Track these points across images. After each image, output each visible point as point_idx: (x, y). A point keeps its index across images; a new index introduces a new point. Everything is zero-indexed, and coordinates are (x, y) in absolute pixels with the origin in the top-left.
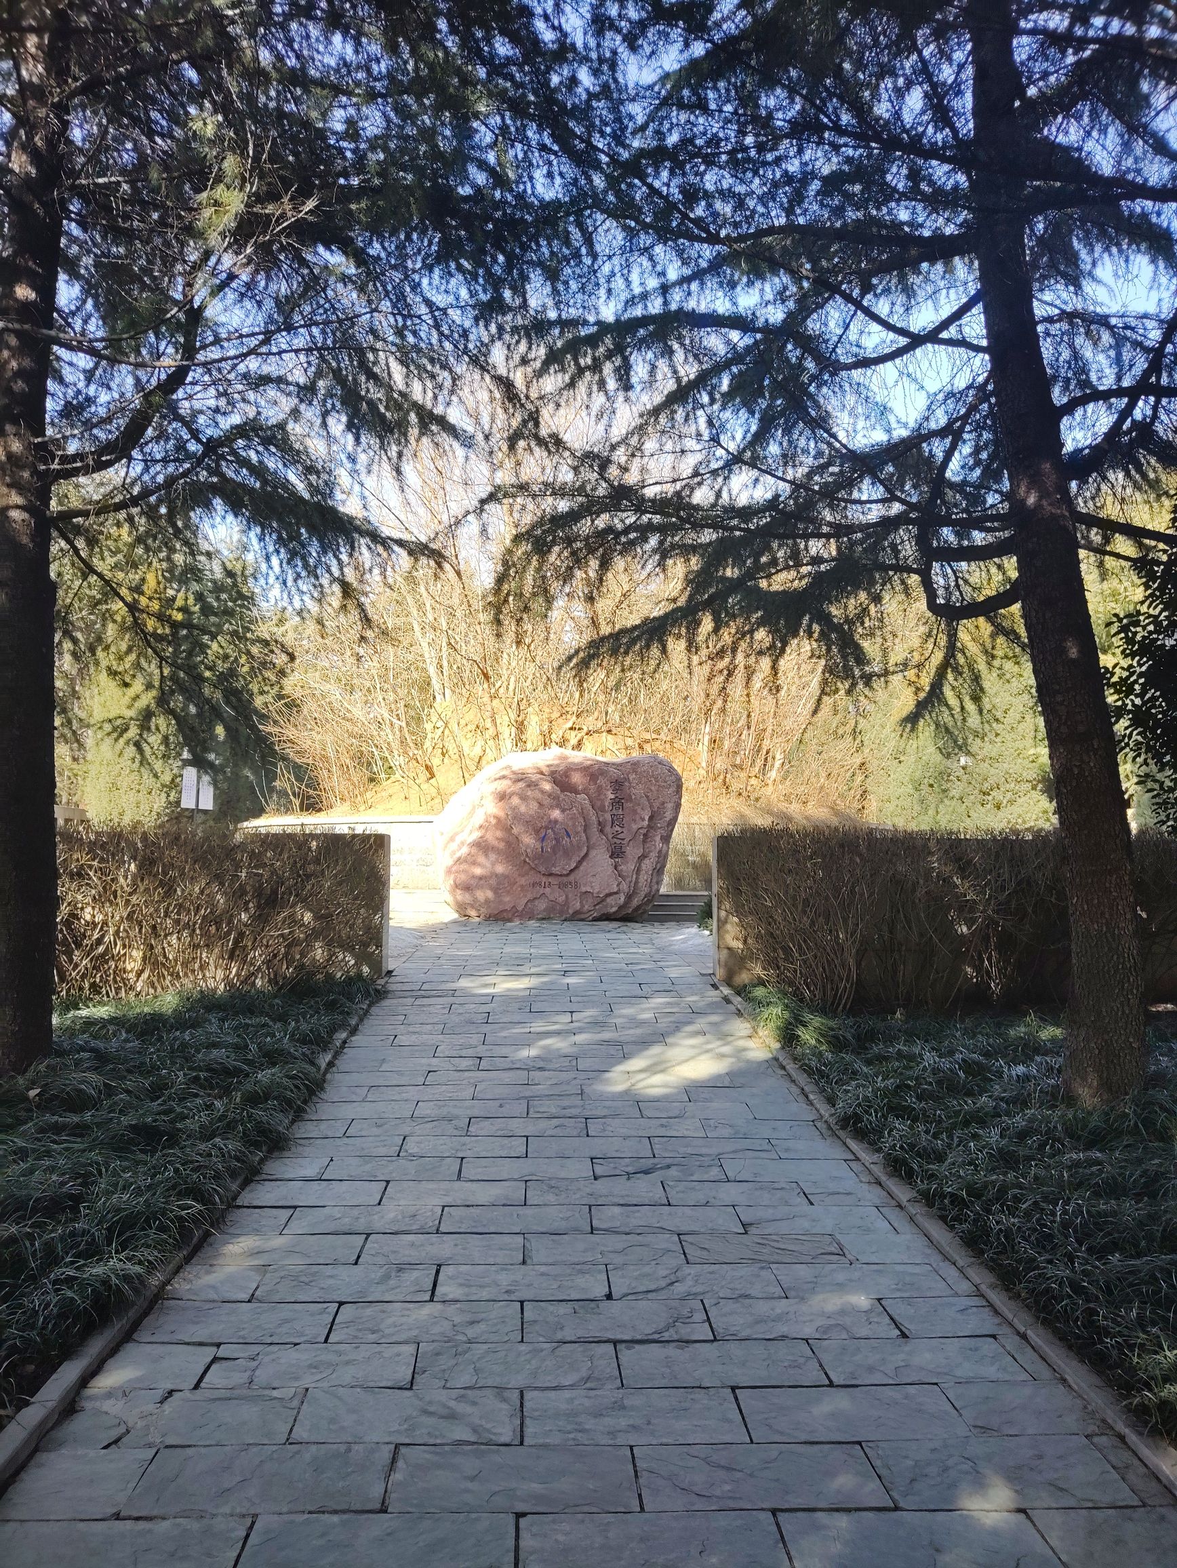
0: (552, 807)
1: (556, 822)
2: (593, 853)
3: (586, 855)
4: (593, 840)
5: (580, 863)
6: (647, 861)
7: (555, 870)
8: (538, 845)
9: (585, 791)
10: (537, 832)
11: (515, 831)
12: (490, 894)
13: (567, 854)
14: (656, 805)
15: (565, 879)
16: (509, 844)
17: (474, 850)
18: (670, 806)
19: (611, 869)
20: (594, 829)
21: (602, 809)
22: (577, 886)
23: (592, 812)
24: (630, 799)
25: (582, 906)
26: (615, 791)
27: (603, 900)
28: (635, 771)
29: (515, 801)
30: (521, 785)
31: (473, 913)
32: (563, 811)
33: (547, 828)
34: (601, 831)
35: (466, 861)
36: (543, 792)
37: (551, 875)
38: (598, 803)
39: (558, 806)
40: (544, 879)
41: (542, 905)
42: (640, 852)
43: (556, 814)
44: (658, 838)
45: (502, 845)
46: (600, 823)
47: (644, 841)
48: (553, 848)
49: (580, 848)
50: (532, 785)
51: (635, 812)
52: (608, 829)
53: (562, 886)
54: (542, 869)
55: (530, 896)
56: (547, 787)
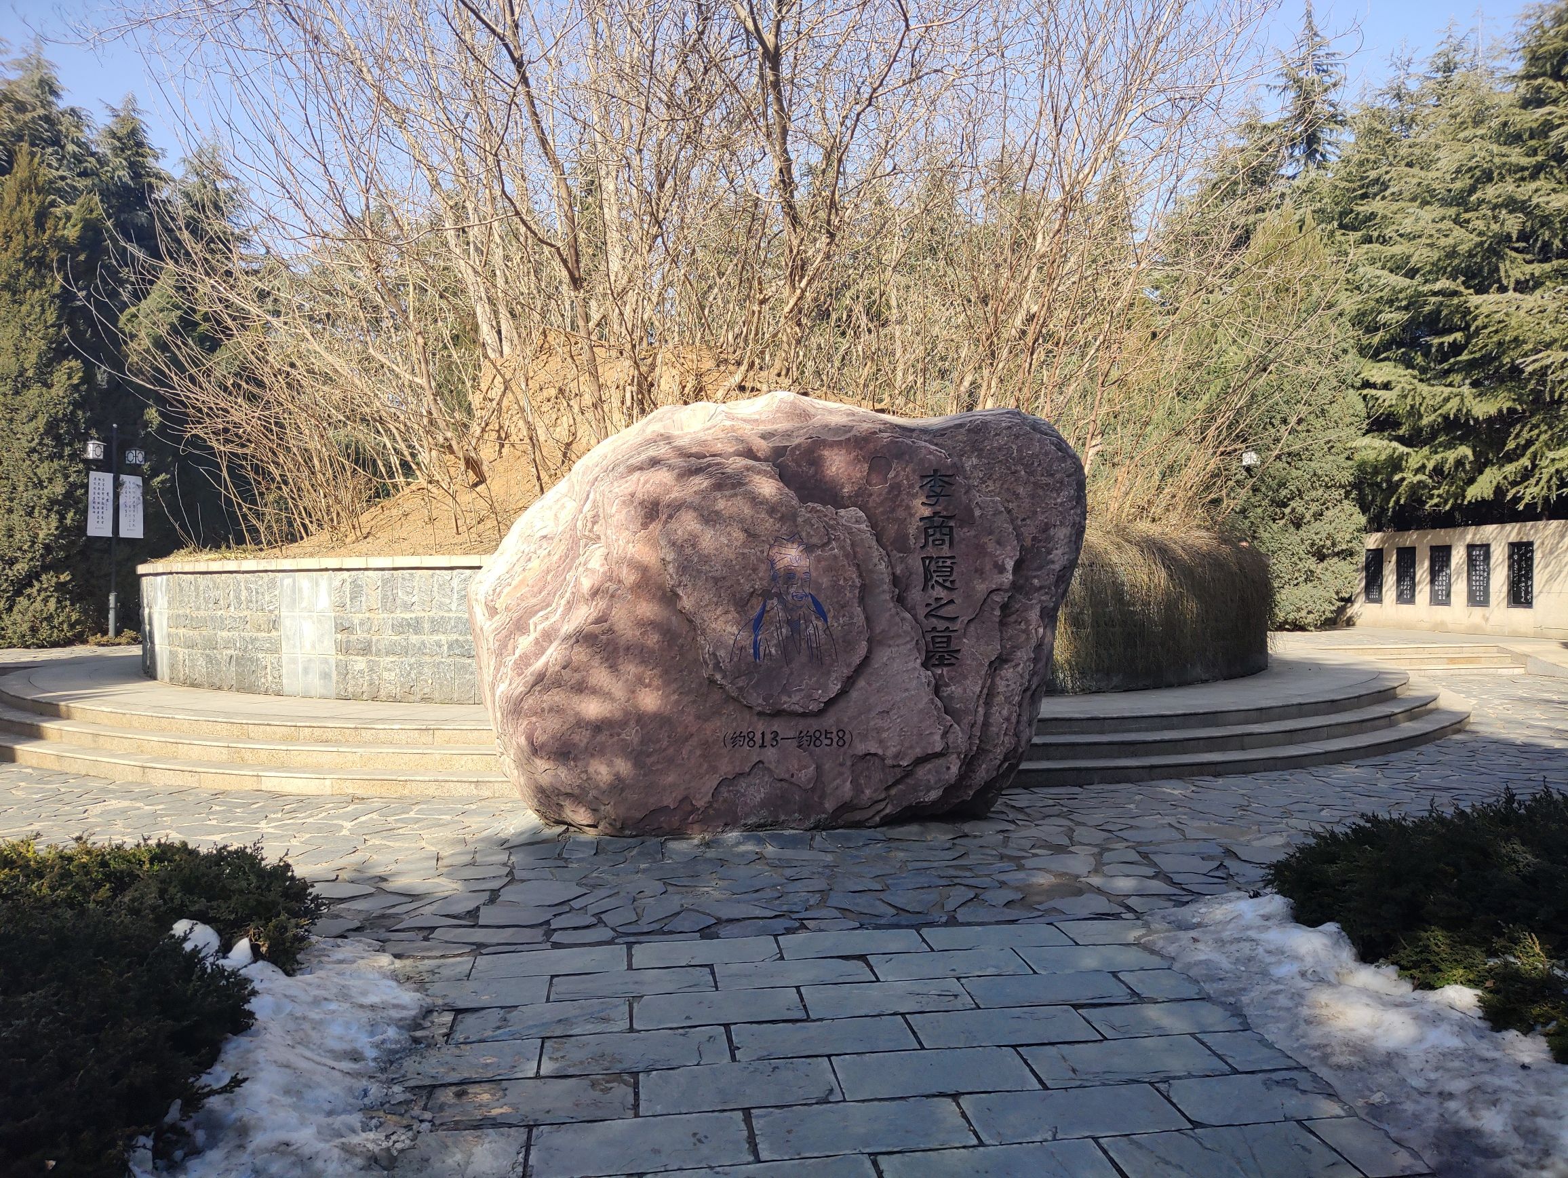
0: (778, 541)
1: (790, 575)
2: (882, 656)
3: (866, 660)
4: (881, 625)
5: (849, 683)
6: (1008, 672)
7: (791, 702)
8: (745, 638)
9: (859, 499)
10: (741, 604)
11: (687, 603)
12: (623, 766)
13: (817, 659)
14: (1029, 531)
15: (814, 724)
16: (668, 634)
17: (581, 655)
18: (1062, 533)
19: (926, 695)
20: (884, 594)
21: (901, 544)
22: (843, 738)
23: (876, 552)
24: (968, 519)
25: (858, 789)
26: (934, 496)
27: (908, 773)
28: (976, 448)
29: (688, 523)
30: (700, 483)
31: (581, 816)
32: (809, 549)
33: (766, 595)
34: (900, 600)
35: (558, 683)
36: (755, 500)
37: (778, 713)
38: (892, 530)
39: (794, 537)
40: (760, 726)
41: (756, 792)
42: (993, 650)
43: (791, 556)
44: (1034, 615)
45: (653, 639)
46: (896, 580)
47: (1003, 623)
48: (784, 647)
49: (849, 645)
50: (728, 483)
51: (981, 550)
52: (916, 595)
53: (808, 741)
54: (757, 700)
55: (726, 768)
56: (767, 487)
